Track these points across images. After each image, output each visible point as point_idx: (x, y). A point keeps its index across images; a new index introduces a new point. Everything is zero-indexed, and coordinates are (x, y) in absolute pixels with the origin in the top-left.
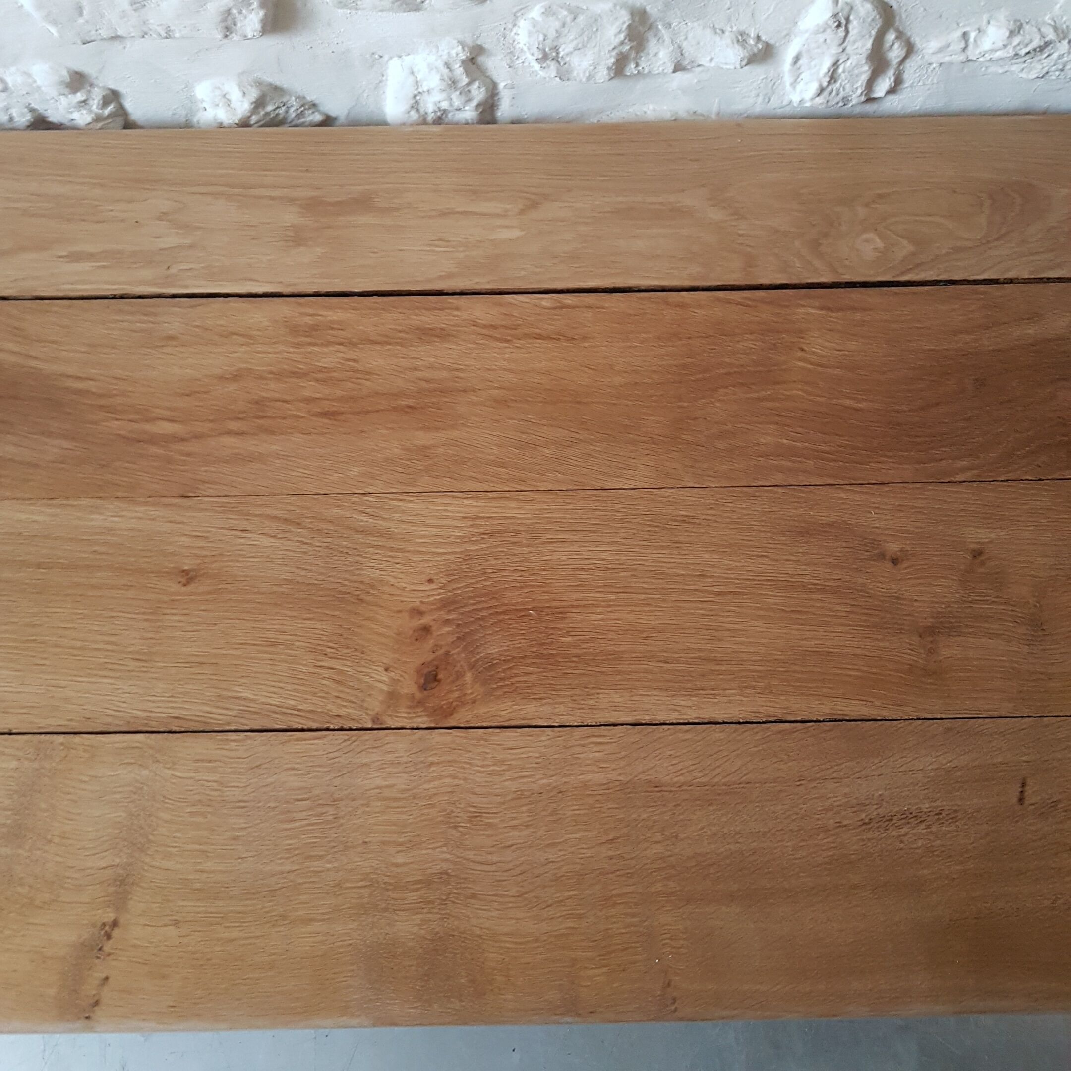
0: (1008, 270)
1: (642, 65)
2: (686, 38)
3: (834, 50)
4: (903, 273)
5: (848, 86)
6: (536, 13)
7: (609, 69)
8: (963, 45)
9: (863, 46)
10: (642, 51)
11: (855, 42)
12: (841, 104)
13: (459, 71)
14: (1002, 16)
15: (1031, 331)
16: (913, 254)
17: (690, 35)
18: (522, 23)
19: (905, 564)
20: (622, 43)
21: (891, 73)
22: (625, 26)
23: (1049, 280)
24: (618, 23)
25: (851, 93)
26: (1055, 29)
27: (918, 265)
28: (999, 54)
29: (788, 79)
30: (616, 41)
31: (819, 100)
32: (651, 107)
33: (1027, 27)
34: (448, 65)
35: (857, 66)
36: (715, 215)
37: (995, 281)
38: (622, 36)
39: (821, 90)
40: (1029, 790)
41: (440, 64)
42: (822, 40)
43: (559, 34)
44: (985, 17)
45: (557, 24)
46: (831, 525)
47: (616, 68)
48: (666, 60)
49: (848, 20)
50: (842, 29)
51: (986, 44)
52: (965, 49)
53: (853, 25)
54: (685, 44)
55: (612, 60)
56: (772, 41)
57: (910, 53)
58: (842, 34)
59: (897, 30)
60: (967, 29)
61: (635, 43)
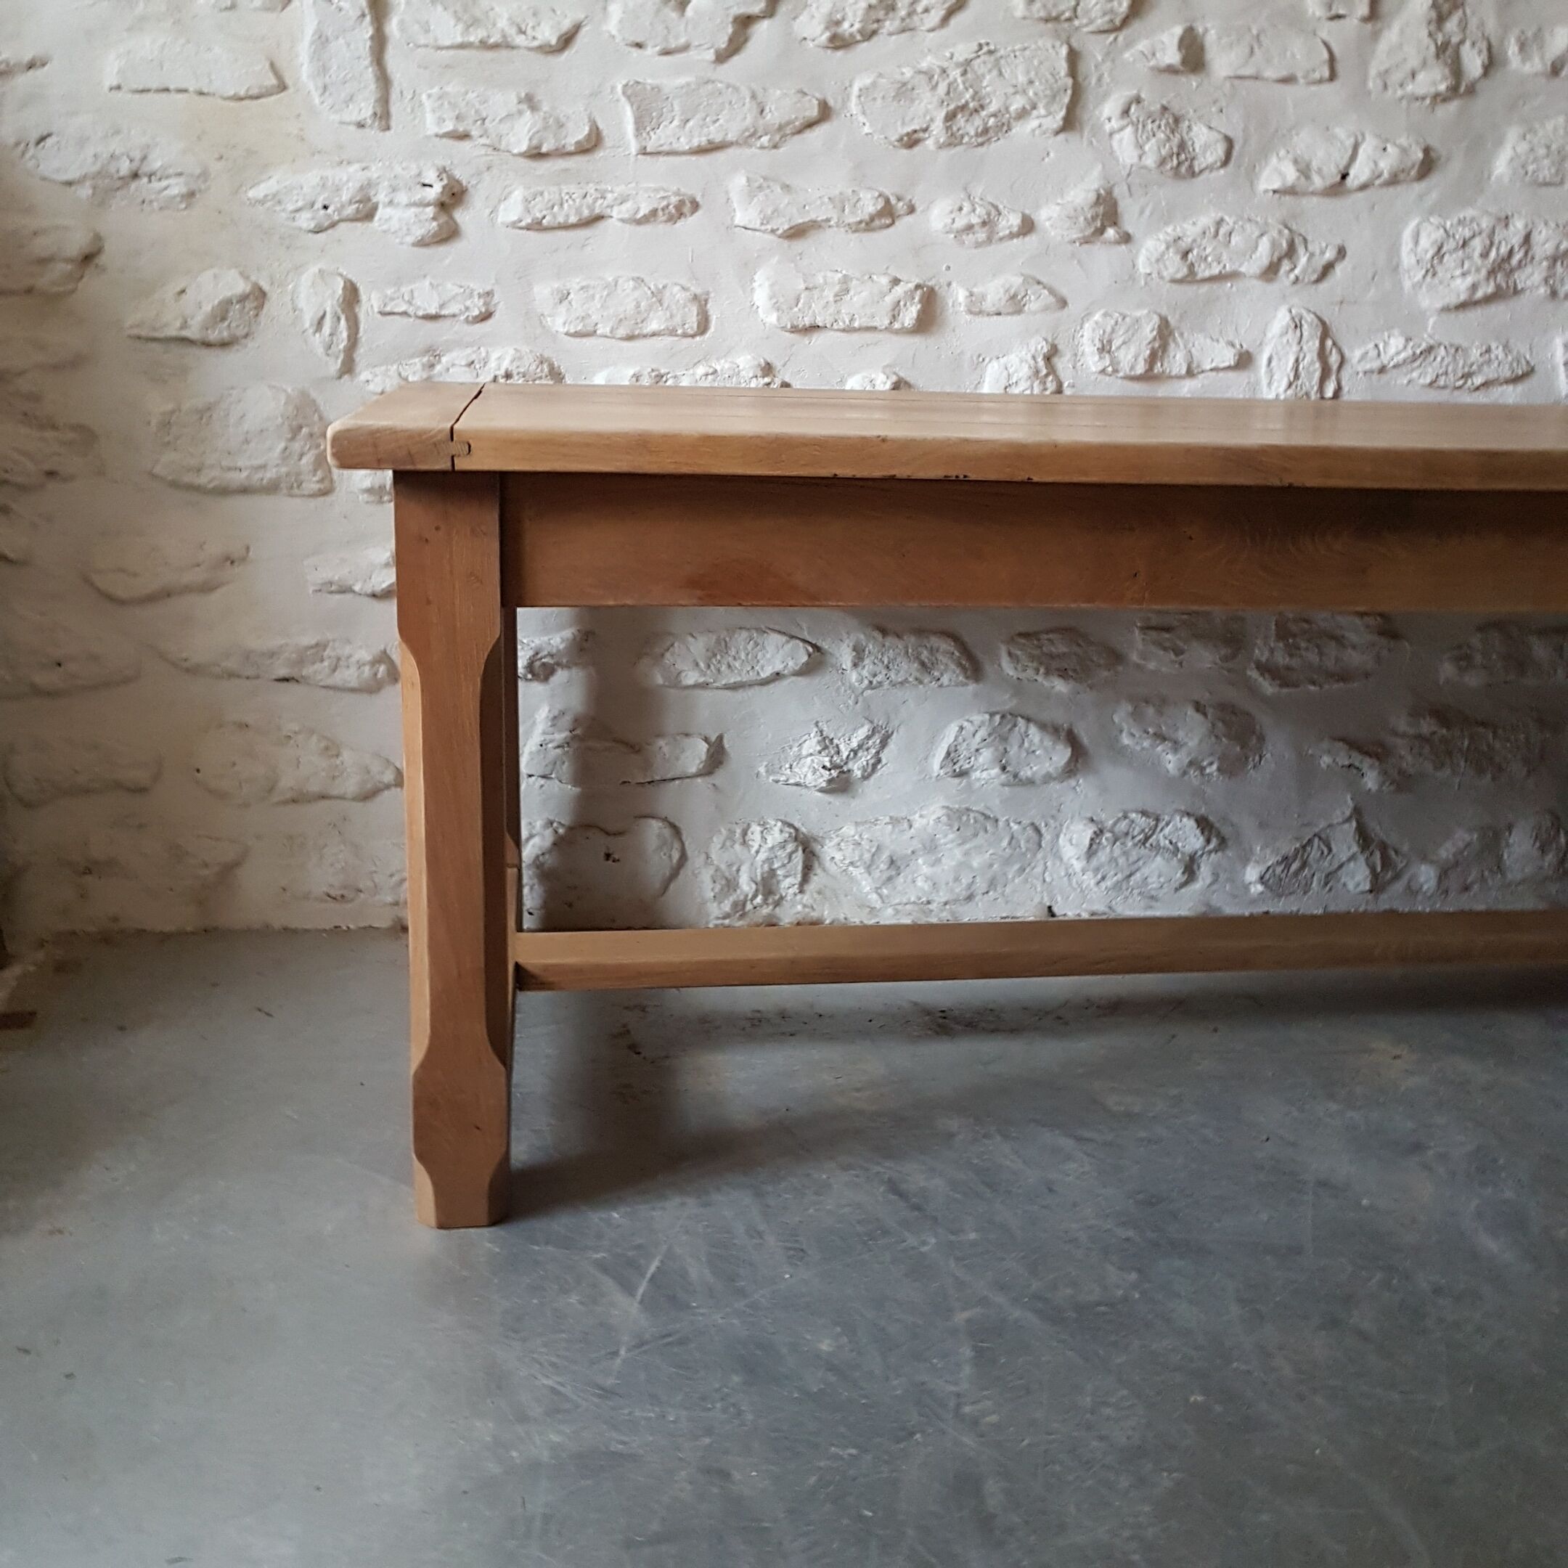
1: (1166, 364)
2: (1194, 345)
3: (1295, 348)
5: (1307, 383)
6: (1097, 317)
7: (1145, 362)
8: (1376, 354)
9: (1314, 345)
10: (1166, 351)
11: (1307, 342)
12: (1304, 398)
13: (1041, 363)
14: (1396, 332)
17: (1196, 343)
18: (1087, 325)
20: (1155, 339)
21: (1333, 377)
22: (1156, 326)
24: (1152, 323)
25: (1310, 390)
28: (1403, 356)
29: (1264, 382)
30: (1151, 336)
31: (1289, 392)
34: (1034, 358)
35: (1312, 363)
38: (1155, 333)
39: (1290, 385)
41: (1029, 357)
42: (1285, 341)
43: (1113, 331)
44: (1386, 334)
45: (1113, 322)
47: (1149, 363)
48: (1181, 365)
49: (1301, 323)
50: (1298, 330)
51: (1392, 351)
52: (1379, 355)
53: (1305, 326)
54: (1193, 350)
55: (1148, 352)
56: (1251, 350)
57: (1343, 361)
58: (1298, 335)
59: (1333, 340)
60: (1376, 342)
61: (1162, 342)
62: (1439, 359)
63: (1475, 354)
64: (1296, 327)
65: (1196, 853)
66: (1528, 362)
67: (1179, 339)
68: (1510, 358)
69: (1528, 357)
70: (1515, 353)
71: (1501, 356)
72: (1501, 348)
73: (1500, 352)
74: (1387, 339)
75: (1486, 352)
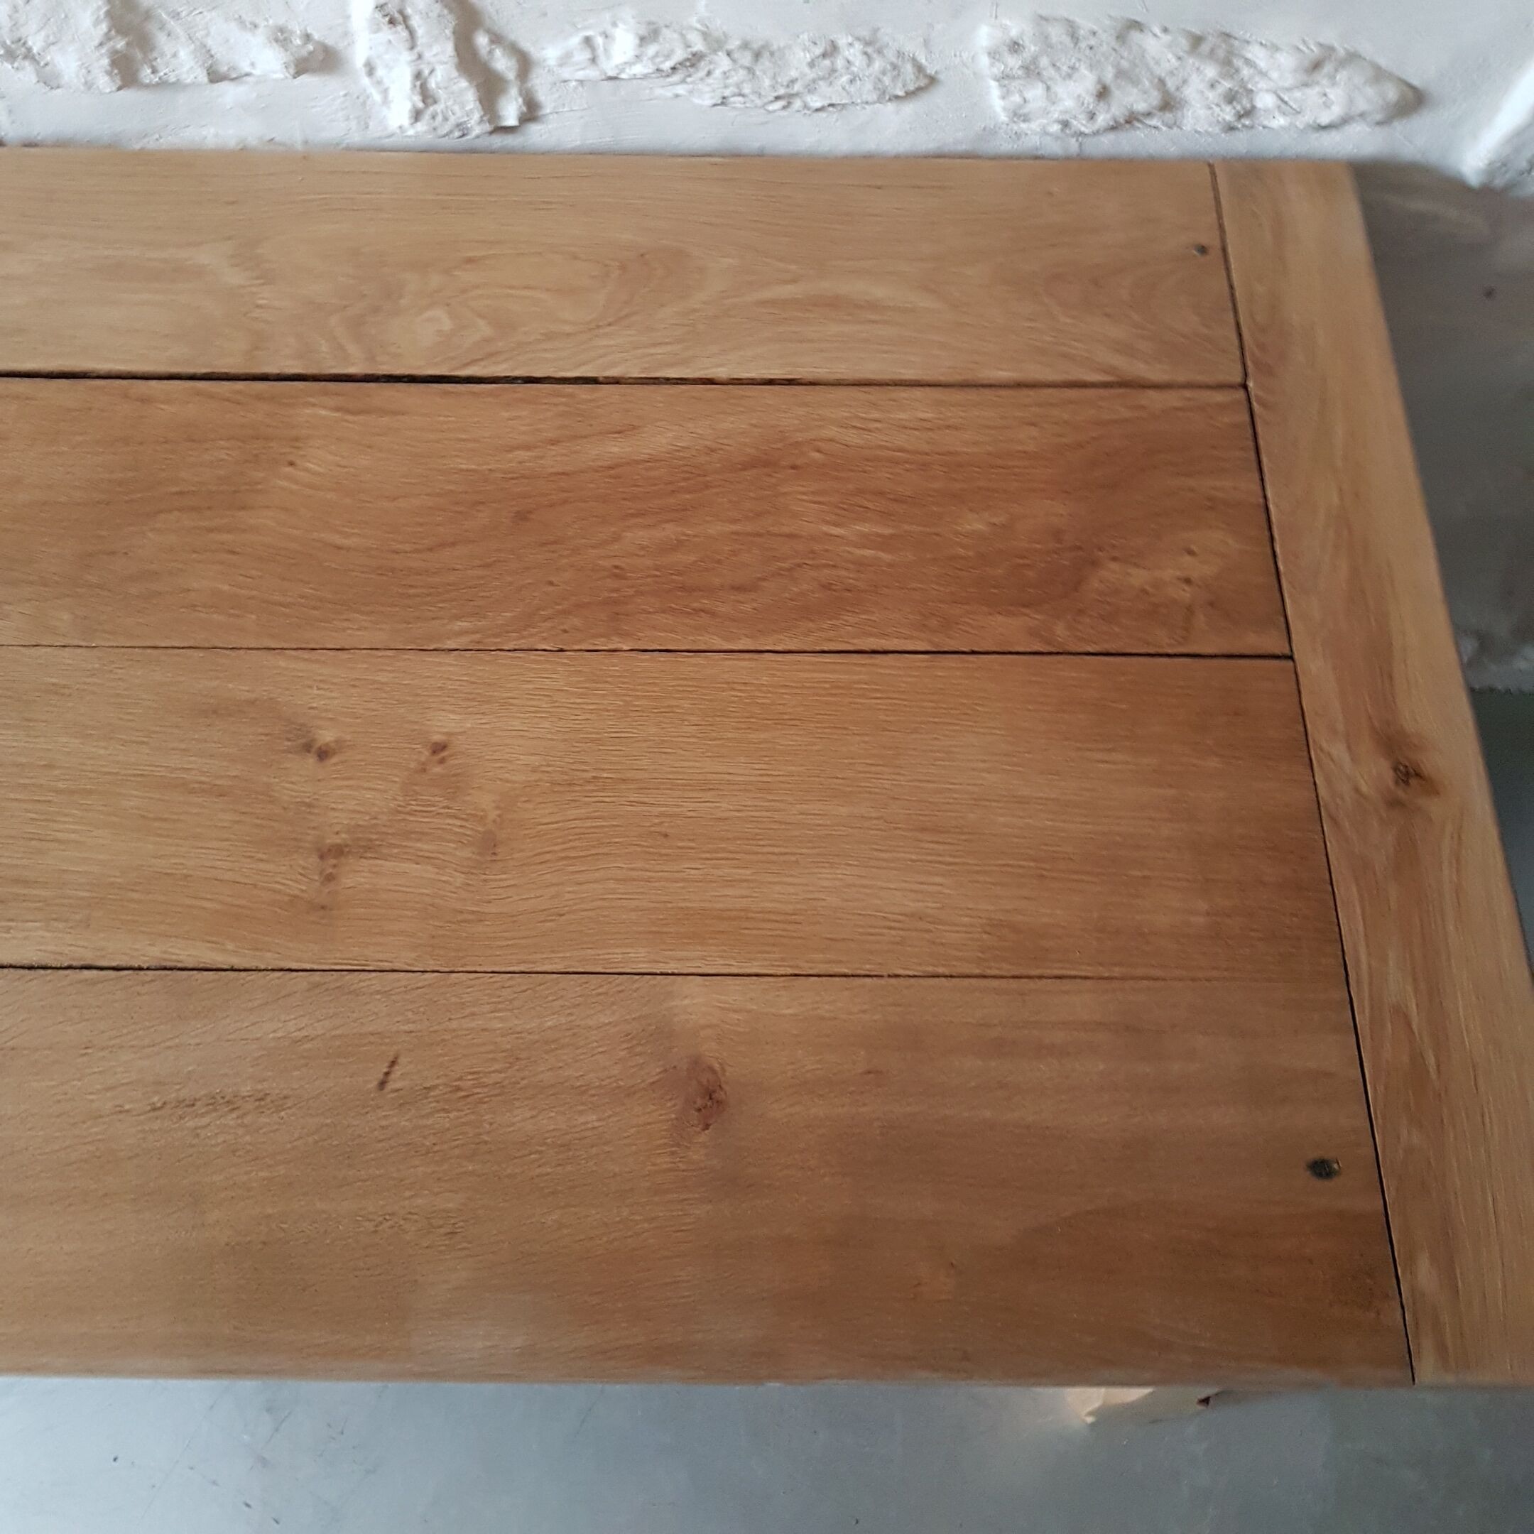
0: (613, 365)
1: (162, 70)
2: (208, 34)
3: (407, 56)
4: (466, 365)
5: (456, 108)
7: (109, 73)
8: (587, 55)
9: (443, 51)
10: (152, 50)
11: (429, 45)
12: (457, 134)
14: (627, 13)
15: (616, 449)
16: (487, 340)
17: (212, 30)
19: (334, 760)
20: (108, 37)
21: (512, 91)
22: (102, 13)
23: (668, 381)
24: (89, 9)
25: (466, 119)
26: (705, 35)
27: (491, 355)
28: (634, 70)
29: (375, 96)
30: (98, 34)
32: (212, 130)
33: (665, 32)
36: (234, 278)
37: (594, 381)
38: (104, 27)
39: (419, 113)
40: (397, 1071)
43: (15, 22)
44: (609, 17)
46: (252, 702)
47: (120, 72)
48: (192, 63)
49: (401, 12)
50: (401, 25)
51: (619, 54)
52: (594, 60)
53: (415, 22)
54: (209, 42)
55: (105, 62)
56: (330, 42)
57: (525, 64)
58: (405, 34)
59: (489, 31)
60: (589, 33)
61: (131, 38)
62: (717, 73)
63: (799, 61)
64: (392, 20)
66: (919, 69)
67: (171, 24)
68: (878, 64)
69: (921, 58)
70: (890, 54)
71: (859, 61)
73: (854, 53)
74: (610, 30)
75: (824, 55)
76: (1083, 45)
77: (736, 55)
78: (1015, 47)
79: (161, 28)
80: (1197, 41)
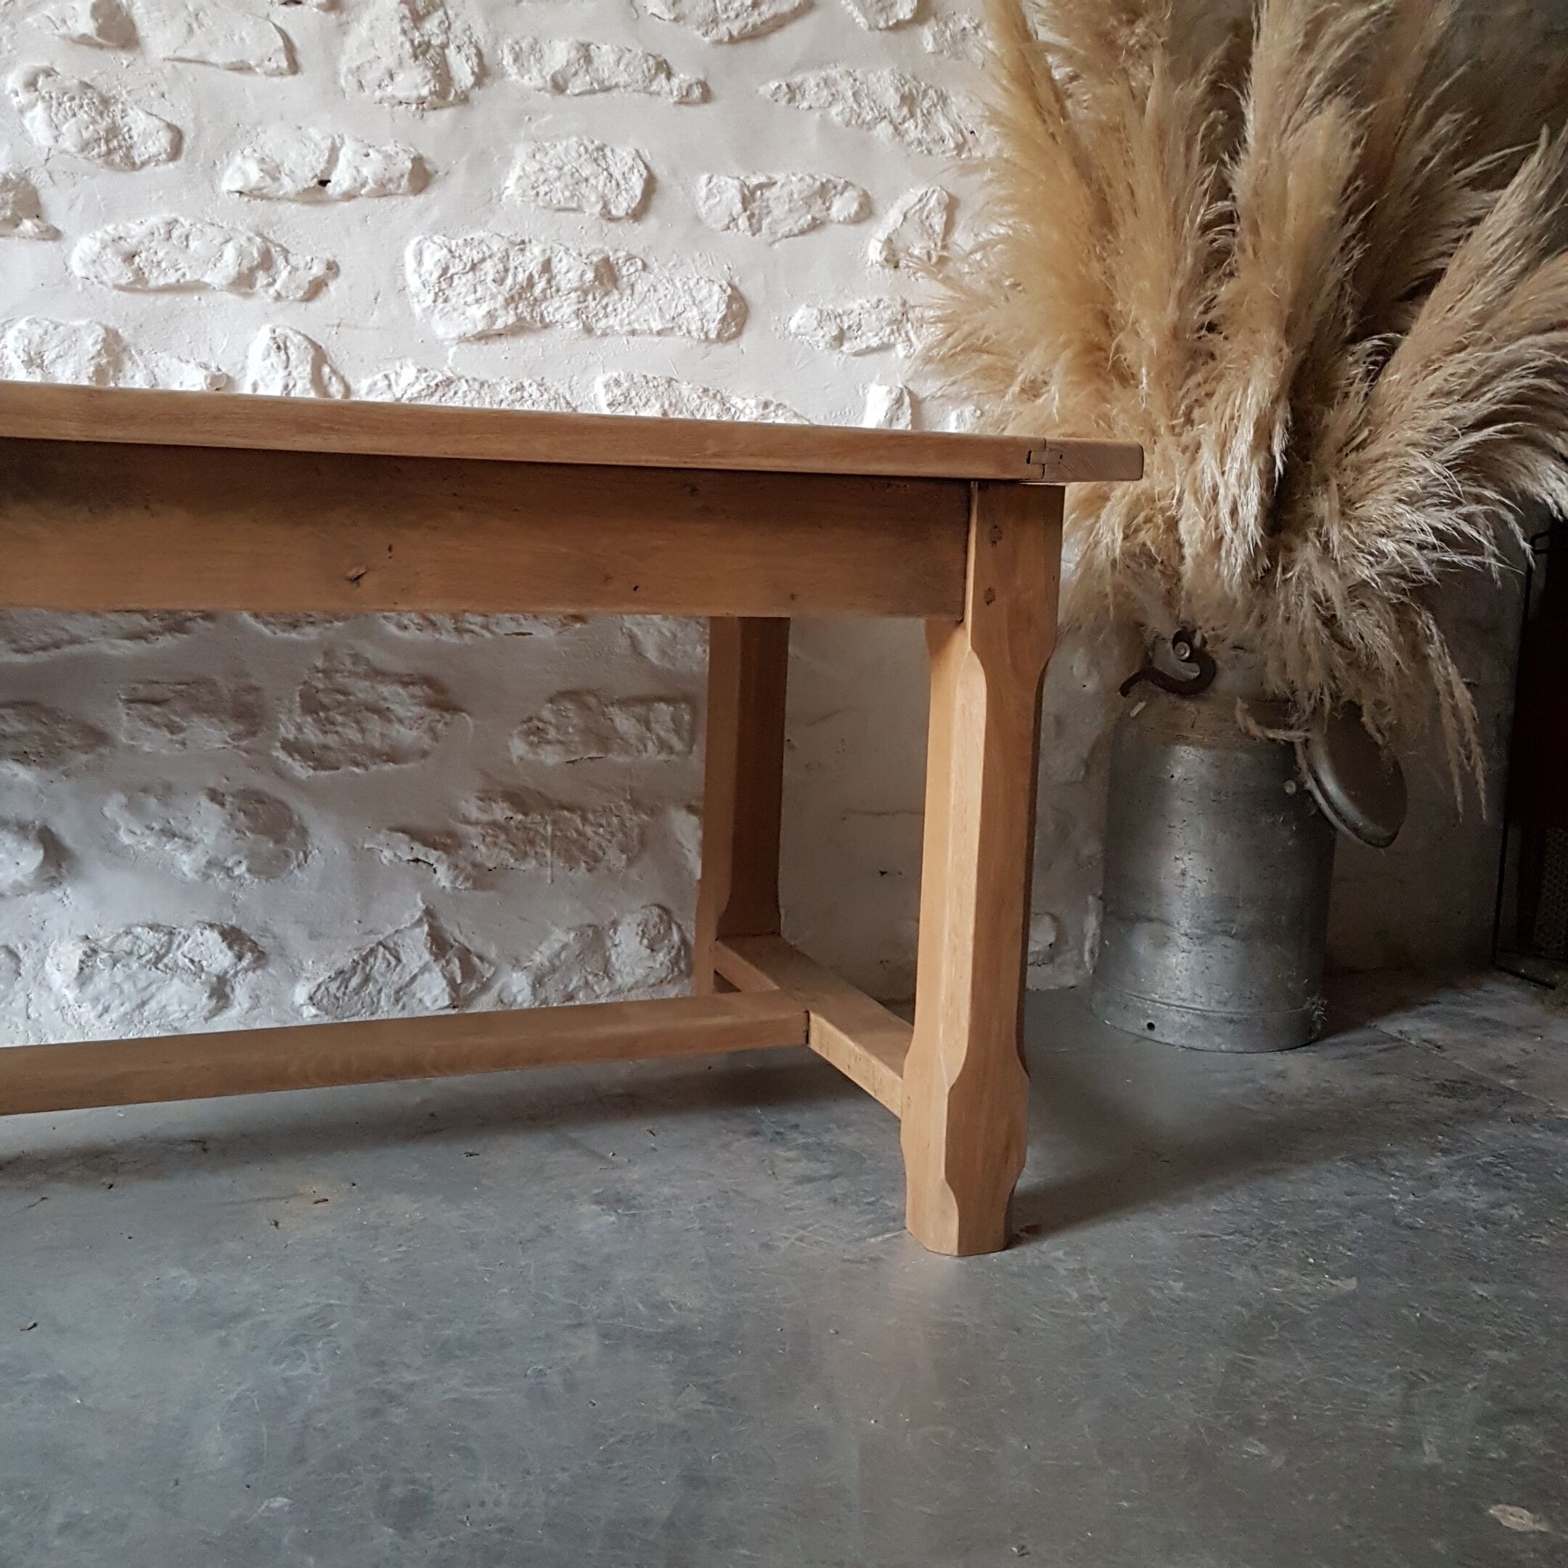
2: (157, 366)
3: (282, 373)
6: (22, 324)
7: (90, 379)
8: (386, 382)
9: (305, 370)
10: (120, 372)
11: (296, 367)
14: (410, 362)
17: (160, 364)
20: (99, 353)
22: (100, 339)
24: (94, 336)
28: (417, 387)
30: (93, 351)
35: (305, 390)
38: (98, 347)
42: (269, 365)
43: (43, 341)
44: (398, 364)
45: (41, 331)
47: (97, 380)
49: (285, 343)
50: (283, 352)
51: (404, 382)
52: (390, 386)
53: (292, 350)
54: (156, 370)
55: (92, 369)
56: (231, 374)
57: (347, 392)
58: (284, 357)
59: (331, 366)
60: (386, 372)
61: (111, 359)
62: (460, 394)
64: (279, 348)
65: (226, 972)
67: (137, 357)
68: (546, 396)
69: (568, 397)
70: (552, 392)
71: (536, 394)
72: (535, 386)
73: (534, 390)
74: (399, 370)
75: (517, 389)
76: (651, 384)
77: (471, 383)
78: (617, 383)
79: (130, 359)
80: (706, 391)
